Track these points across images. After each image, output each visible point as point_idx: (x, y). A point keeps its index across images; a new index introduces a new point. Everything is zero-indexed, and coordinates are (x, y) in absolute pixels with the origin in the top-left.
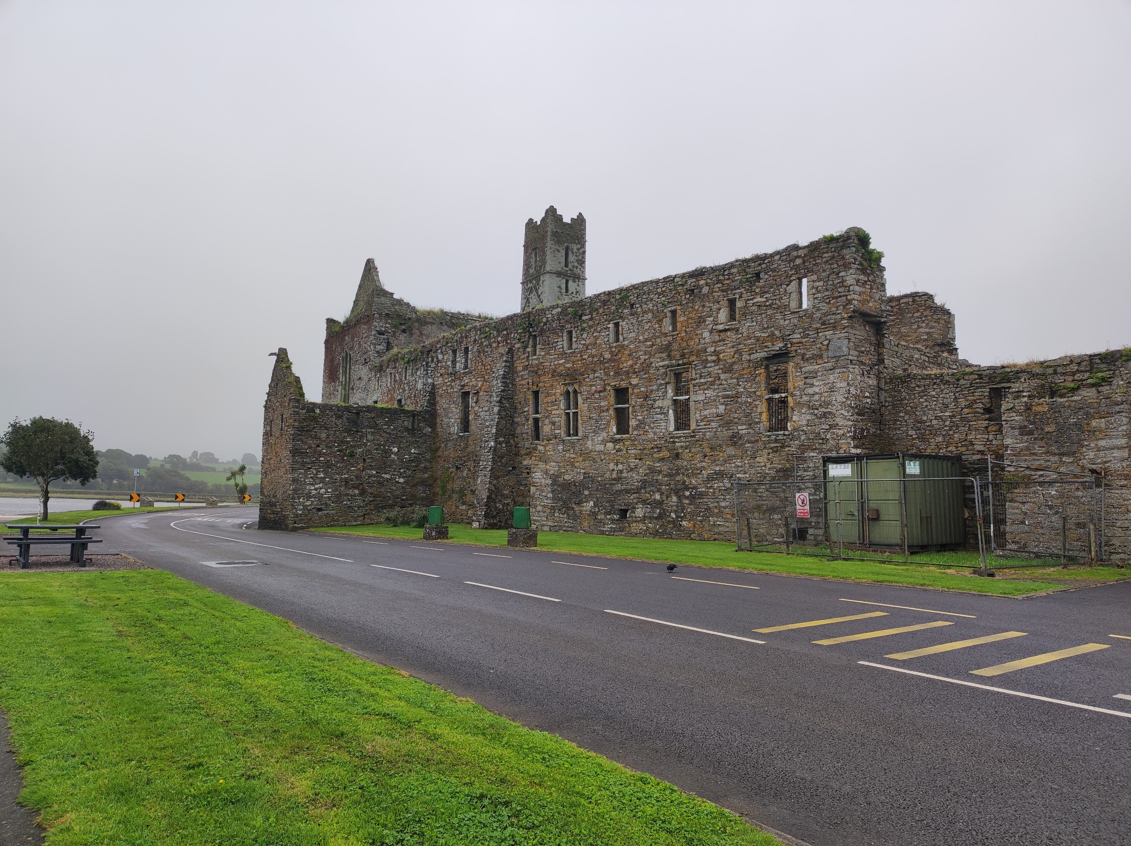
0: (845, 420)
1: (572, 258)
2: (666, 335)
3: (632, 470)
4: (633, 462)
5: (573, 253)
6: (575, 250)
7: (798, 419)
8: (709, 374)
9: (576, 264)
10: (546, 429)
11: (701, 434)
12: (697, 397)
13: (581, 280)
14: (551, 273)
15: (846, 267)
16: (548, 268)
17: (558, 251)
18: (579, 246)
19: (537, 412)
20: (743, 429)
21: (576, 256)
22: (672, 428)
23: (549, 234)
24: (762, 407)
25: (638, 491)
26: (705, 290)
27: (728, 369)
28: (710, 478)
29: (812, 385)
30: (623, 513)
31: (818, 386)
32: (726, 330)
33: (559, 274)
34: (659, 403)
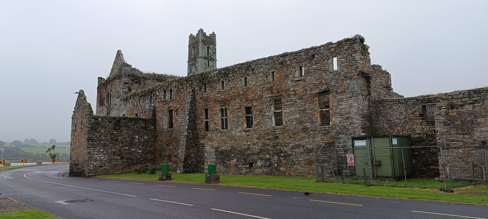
0: (357, 121)
1: (210, 51)
2: (270, 83)
3: (255, 144)
4: (255, 141)
5: (211, 49)
6: (212, 48)
7: (335, 120)
8: (292, 100)
9: (212, 54)
10: (212, 126)
11: (288, 127)
12: (285, 111)
13: (214, 61)
14: (202, 58)
15: (356, 52)
16: (200, 55)
17: (205, 48)
18: (213, 46)
19: (207, 118)
20: (308, 125)
21: (212, 50)
22: (274, 125)
23: (200, 40)
24: (318, 115)
25: (258, 154)
26: (288, 63)
27: (301, 98)
28: (293, 148)
29: (341, 105)
30: (251, 164)
31: (344, 105)
32: (299, 81)
33: (205, 58)
34: (267, 114)
